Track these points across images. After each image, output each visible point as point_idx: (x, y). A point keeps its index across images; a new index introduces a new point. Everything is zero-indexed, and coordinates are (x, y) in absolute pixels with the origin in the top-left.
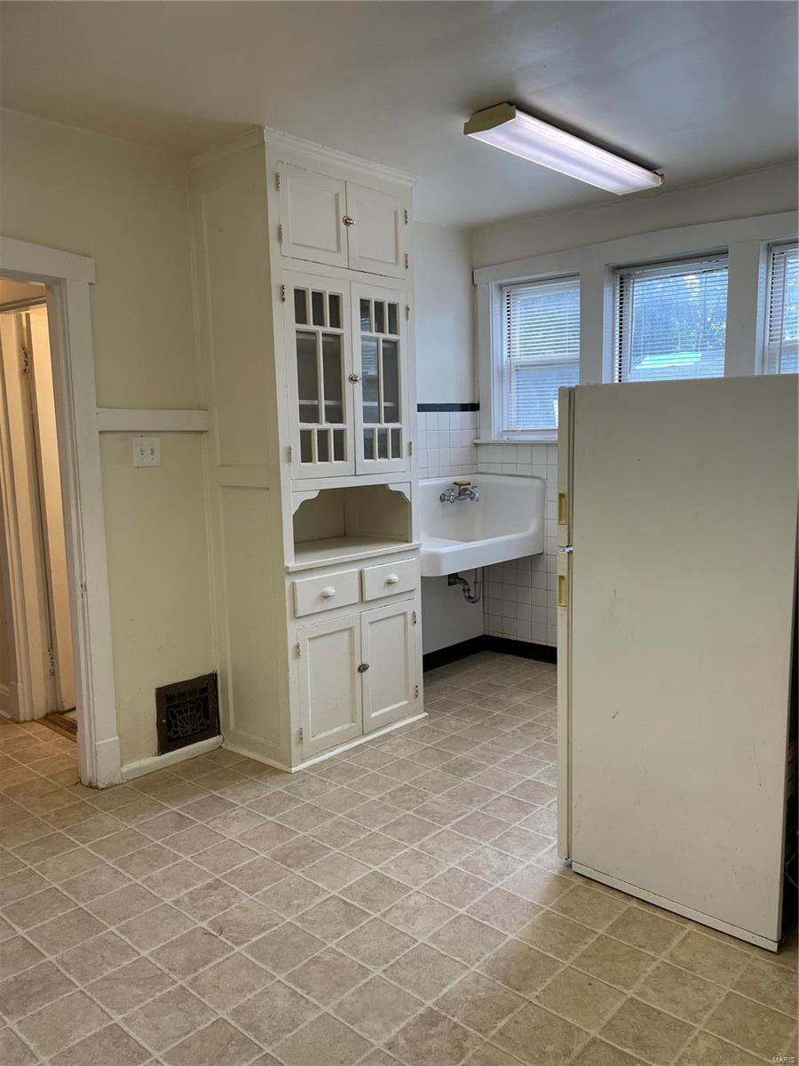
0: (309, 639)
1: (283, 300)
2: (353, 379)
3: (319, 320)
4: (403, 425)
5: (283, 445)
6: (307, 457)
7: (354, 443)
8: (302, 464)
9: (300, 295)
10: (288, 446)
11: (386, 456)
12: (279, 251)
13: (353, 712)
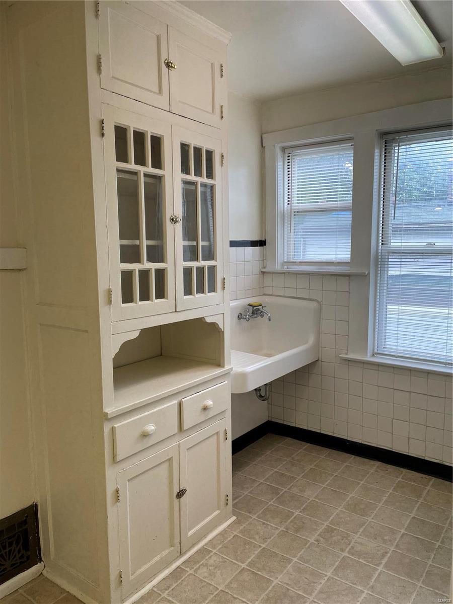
0: (129, 481)
1: (103, 135)
2: (174, 220)
3: (140, 161)
4: (218, 263)
5: (102, 287)
6: (127, 297)
7: (175, 281)
8: (123, 305)
9: (121, 133)
10: (108, 287)
11: (203, 292)
12: (98, 83)
13: (172, 537)
